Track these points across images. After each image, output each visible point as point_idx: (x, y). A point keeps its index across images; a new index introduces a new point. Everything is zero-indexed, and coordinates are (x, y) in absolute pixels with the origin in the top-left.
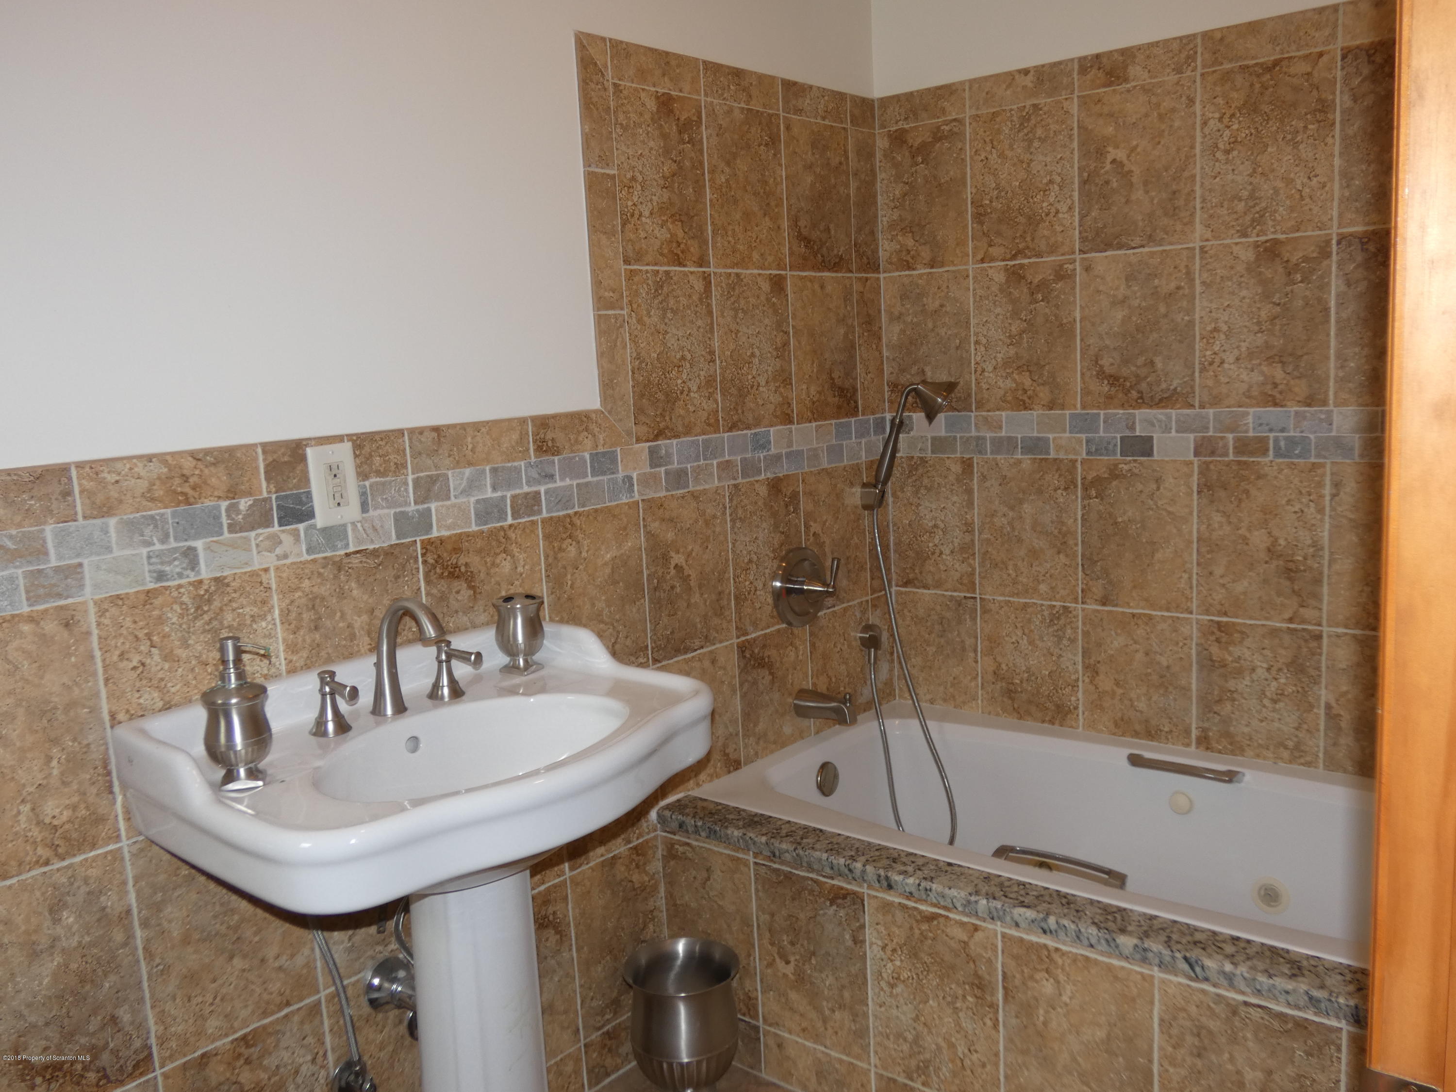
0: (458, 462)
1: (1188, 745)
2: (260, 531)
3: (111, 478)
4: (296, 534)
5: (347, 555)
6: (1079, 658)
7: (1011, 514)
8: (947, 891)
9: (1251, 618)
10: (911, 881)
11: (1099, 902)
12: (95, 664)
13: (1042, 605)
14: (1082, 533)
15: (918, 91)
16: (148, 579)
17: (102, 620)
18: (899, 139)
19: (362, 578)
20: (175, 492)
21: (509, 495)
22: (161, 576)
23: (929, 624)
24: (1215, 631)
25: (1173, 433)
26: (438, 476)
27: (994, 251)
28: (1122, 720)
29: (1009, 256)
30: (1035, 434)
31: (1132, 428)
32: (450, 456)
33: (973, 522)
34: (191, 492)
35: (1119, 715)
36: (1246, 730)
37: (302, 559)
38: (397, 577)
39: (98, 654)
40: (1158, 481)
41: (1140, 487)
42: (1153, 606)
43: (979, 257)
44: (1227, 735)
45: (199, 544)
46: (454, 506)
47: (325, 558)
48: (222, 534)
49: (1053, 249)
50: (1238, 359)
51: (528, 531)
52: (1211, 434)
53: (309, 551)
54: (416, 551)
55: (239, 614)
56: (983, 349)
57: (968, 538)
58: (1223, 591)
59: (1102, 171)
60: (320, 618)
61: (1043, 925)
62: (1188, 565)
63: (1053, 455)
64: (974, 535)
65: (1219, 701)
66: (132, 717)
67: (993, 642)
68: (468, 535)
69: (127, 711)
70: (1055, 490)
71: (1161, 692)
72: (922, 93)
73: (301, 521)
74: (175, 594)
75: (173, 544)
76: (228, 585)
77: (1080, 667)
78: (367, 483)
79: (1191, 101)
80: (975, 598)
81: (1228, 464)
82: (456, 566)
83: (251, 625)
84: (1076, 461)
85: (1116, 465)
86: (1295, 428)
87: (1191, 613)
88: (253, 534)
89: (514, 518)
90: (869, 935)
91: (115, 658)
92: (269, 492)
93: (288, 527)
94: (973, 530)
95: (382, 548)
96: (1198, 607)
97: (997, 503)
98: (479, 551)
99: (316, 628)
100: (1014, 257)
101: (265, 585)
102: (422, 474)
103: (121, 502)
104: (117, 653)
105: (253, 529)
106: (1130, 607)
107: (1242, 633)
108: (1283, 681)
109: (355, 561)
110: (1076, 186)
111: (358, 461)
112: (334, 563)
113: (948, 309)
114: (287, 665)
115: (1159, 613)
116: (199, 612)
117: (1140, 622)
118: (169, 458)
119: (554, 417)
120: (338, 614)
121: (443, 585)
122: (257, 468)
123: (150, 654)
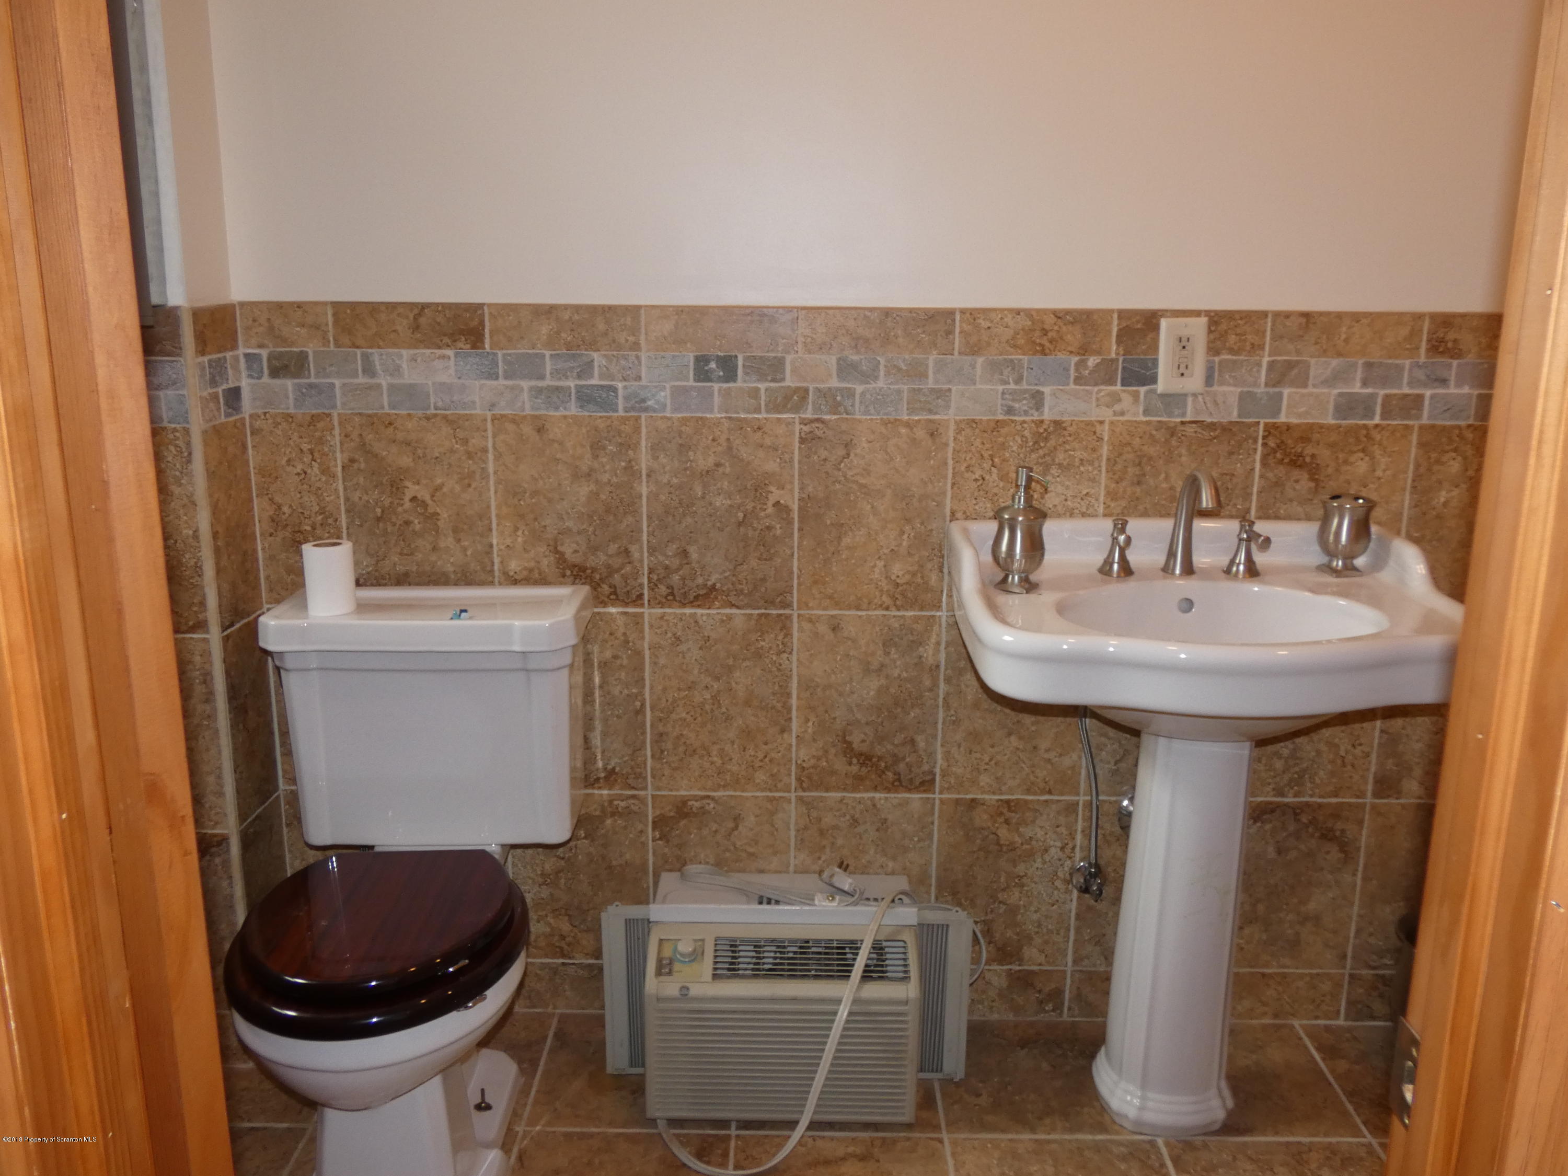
0: (1325, 351)
2: (1102, 387)
3: (985, 324)
4: (1136, 396)
5: (1183, 423)
12: (947, 469)
16: (1000, 411)
17: (959, 437)
19: (1194, 447)
20: (1034, 342)
21: (1382, 392)
22: (1010, 411)
26: (1298, 362)
32: (1316, 343)
34: (1047, 344)
37: (1138, 419)
38: (1231, 453)
39: (950, 462)
45: (1047, 390)
46: (1311, 395)
47: (1159, 422)
51: (1398, 435)
53: (1146, 412)
54: (1257, 432)
55: (1070, 455)
60: (1144, 475)
66: (967, 518)
68: (1321, 426)
69: (965, 513)
73: (1143, 384)
74: (1019, 428)
75: (1024, 386)
76: (1065, 429)
78: (1217, 359)
82: (1300, 455)
83: (1079, 467)
88: (1096, 389)
89: (1383, 417)
91: (963, 468)
92: (1117, 354)
93: (1130, 388)
95: (1220, 423)
98: (1332, 446)
99: (1139, 483)
101: (1098, 435)
102: (1279, 358)
103: (989, 344)
104: (965, 465)
105: (1096, 384)
109: (1190, 430)
111: (1212, 336)
112: (1168, 428)
114: (1105, 508)
116: (1036, 446)
118: (1034, 313)
119: (1463, 316)
120: (1163, 476)
121: (1281, 471)
122: (1110, 332)
123: (990, 472)
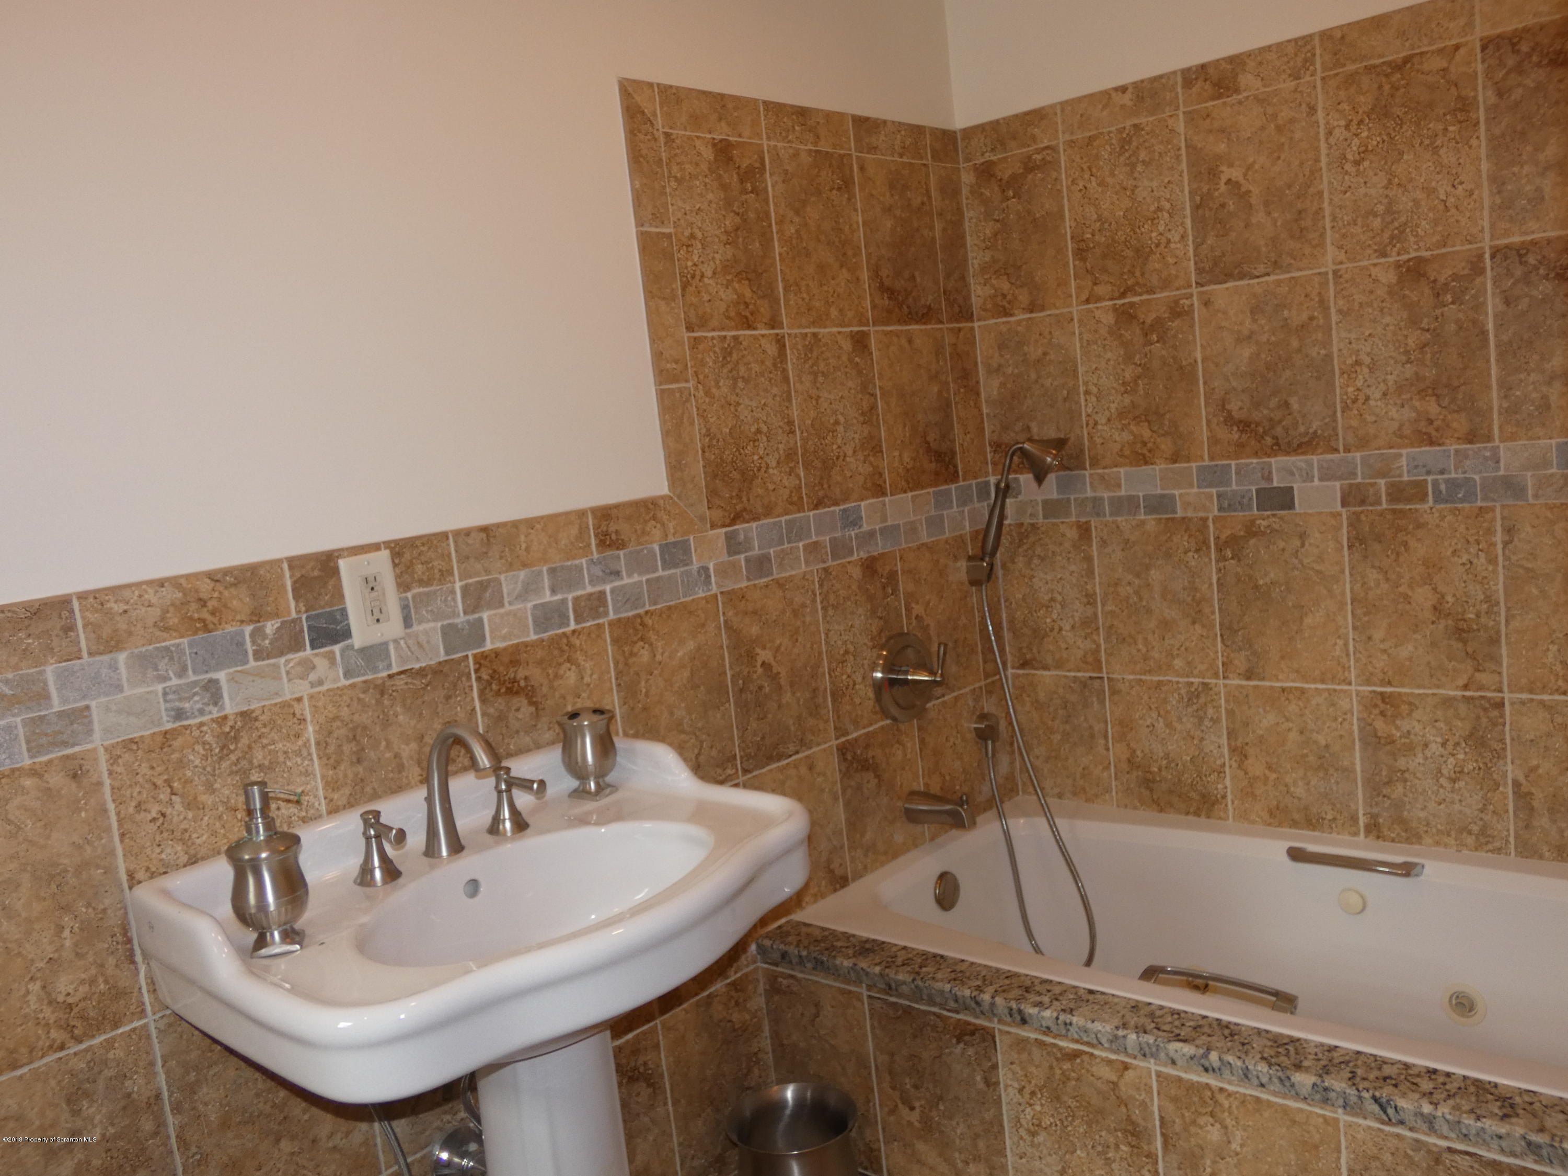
0: (511, 564)
1: (1356, 834)
2: (290, 656)
3: (118, 608)
4: (331, 657)
5: (390, 677)
6: (1224, 740)
7: (1137, 582)
8: (1089, 1025)
9: (1419, 687)
10: (1047, 1013)
11: (1267, 1032)
12: (108, 818)
13: (1178, 683)
14: (1219, 600)
15: (1004, 119)
16: (165, 718)
17: (115, 768)
18: (986, 172)
19: (409, 702)
20: (191, 619)
21: (570, 597)
22: (179, 714)
23: (1052, 709)
24: (1379, 702)
25: (1316, 482)
26: (489, 581)
27: (1101, 290)
28: (1278, 809)
29: (1116, 294)
30: (1159, 492)
31: (1269, 479)
32: (501, 558)
33: (1095, 594)
34: (209, 618)
35: (1275, 803)
36: (1422, 814)
37: (340, 685)
38: (448, 698)
39: (111, 807)
40: (1303, 536)
41: (1282, 544)
42: (1305, 679)
43: (1084, 297)
44: (1402, 822)
45: (221, 676)
46: (508, 614)
47: (365, 682)
48: (247, 662)
49: (1166, 284)
50: (1385, 394)
51: (593, 636)
52: (1359, 480)
53: (347, 675)
54: (468, 666)
55: (270, 751)
56: (1094, 399)
57: (1089, 611)
58: (1385, 657)
59: (1216, 194)
60: (363, 750)
61: (1203, 1061)
62: (1343, 631)
63: (1180, 514)
64: (1096, 607)
65: (1389, 783)
66: (153, 876)
67: (1126, 726)
68: (526, 645)
69: (148, 869)
70: (1186, 553)
71: (1321, 774)
72: (1008, 121)
73: (336, 642)
74: (196, 733)
75: (192, 677)
76: (256, 719)
77: (1226, 751)
78: (409, 595)
79: (1312, 109)
80: (1102, 678)
81: (1381, 514)
82: (514, 681)
83: (285, 763)
84: (1207, 518)
85: (1253, 522)
86: (1456, 469)
87: (1350, 684)
88: (282, 660)
89: (577, 621)
90: (1003, 1075)
91: (131, 810)
92: (298, 612)
93: (322, 650)
94: (1095, 602)
95: (430, 666)
96: (1357, 676)
97: (1120, 570)
98: (540, 662)
99: (359, 761)
100: (1123, 295)
101: (298, 716)
102: (470, 581)
103: (130, 634)
104: (133, 804)
105: (282, 654)
106: (1278, 680)
107: (1410, 704)
108: (1461, 756)
109: (400, 682)
110: (1188, 212)
111: (398, 571)
112: (376, 686)
113: (1052, 357)
114: (327, 804)
115: (1313, 686)
116: (225, 751)
117: (1291, 697)
118: (183, 581)
119: (617, 506)
120: (384, 743)
121: (501, 703)
122: (284, 586)
123: (171, 803)
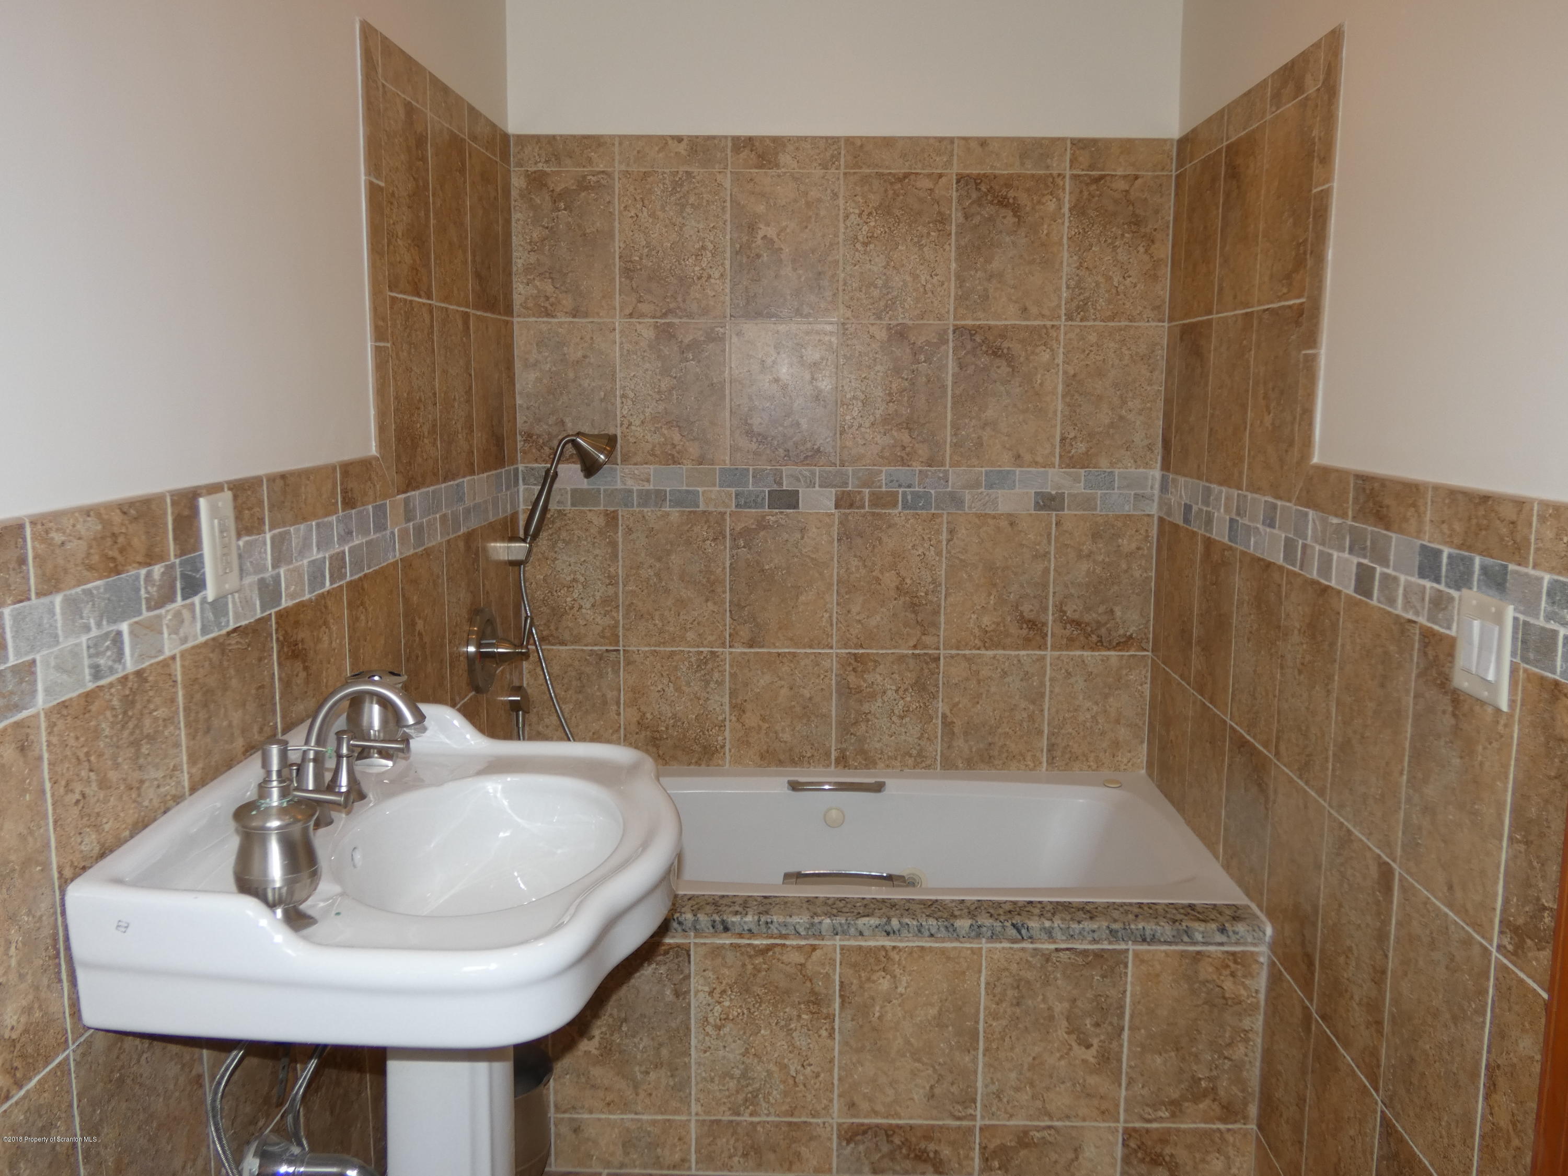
0: (296, 517)
1: (829, 766)
2: (168, 607)
3: (58, 538)
4: (194, 610)
5: (228, 634)
6: (726, 699)
7: (658, 565)
8: (789, 920)
9: (882, 648)
10: (749, 918)
11: (913, 900)
12: (46, 802)
13: (689, 652)
14: (731, 581)
15: (561, 136)
16: (87, 677)
17: (51, 738)
18: (537, 181)
19: (238, 663)
20: (107, 557)
21: (327, 555)
22: (97, 672)
23: (566, 681)
24: (853, 662)
25: (817, 488)
26: (285, 533)
27: (644, 308)
28: (768, 752)
29: (658, 314)
30: (684, 488)
31: (781, 484)
32: (292, 509)
33: (617, 575)
34: (119, 557)
35: (765, 747)
36: (878, 746)
38: (260, 660)
39: (48, 786)
40: (803, 530)
41: (786, 536)
42: (796, 645)
43: (627, 312)
44: (862, 752)
45: (124, 627)
46: (295, 569)
47: (213, 639)
48: (140, 614)
49: (705, 312)
50: (873, 424)
51: (338, 598)
52: (850, 488)
53: (203, 630)
54: (272, 626)
55: (154, 719)
56: (630, 402)
57: (611, 591)
58: (860, 626)
59: (754, 245)
60: (210, 717)
61: (888, 928)
62: (829, 606)
63: (702, 507)
64: (618, 587)
65: (856, 723)
66: (78, 874)
67: (637, 694)
68: (304, 604)
69: (73, 865)
70: (704, 541)
71: (804, 721)
72: (566, 139)
73: (196, 593)
74: (107, 696)
75: (106, 628)
76: (146, 681)
77: (727, 708)
78: (242, 543)
79: (835, 195)
80: (618, 650)
81: (864, 516)
82: (296, 643)
83: (163, 732)
84: (725, 513)
85: (763, 517)
86: (919, 485)
87: (831, 648)
88: (164, 612)
89: (330, 582)
90: (695, 983)
91: (62, 790)
92: (175, 556)
93: (188, 601)
94: (617, 583)
95: (250, 624)
96: (838, 642)
97: (643, 555)
98: (310, 625)
99: (208, 730)
100: (665, 315)
101: (173, 677)
102: (275, 532)
103: (66, 571)
104: (64, 783)
105: (163, 604)
106: (775, 647)
107: (875, 661)
108: (908, 699)
109: (233, 641)
110: (728, 255)
111: (236, 514)
112: (220, 645)
113: (592, 360)
114: (189, 782)
115: (803, 651)
116: (126, 719)
117: (785, 660)
118: (102, 511)
120: (223, 710)
121: (288, 667)
122: (166, 524)
123: (89, 781)
